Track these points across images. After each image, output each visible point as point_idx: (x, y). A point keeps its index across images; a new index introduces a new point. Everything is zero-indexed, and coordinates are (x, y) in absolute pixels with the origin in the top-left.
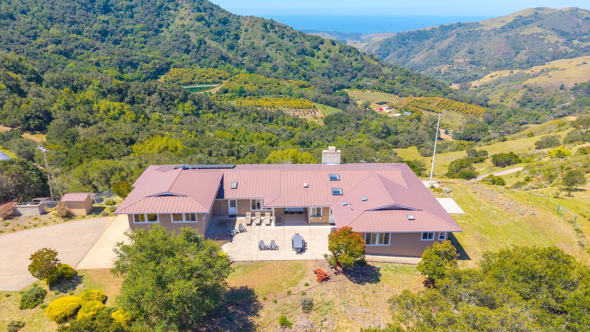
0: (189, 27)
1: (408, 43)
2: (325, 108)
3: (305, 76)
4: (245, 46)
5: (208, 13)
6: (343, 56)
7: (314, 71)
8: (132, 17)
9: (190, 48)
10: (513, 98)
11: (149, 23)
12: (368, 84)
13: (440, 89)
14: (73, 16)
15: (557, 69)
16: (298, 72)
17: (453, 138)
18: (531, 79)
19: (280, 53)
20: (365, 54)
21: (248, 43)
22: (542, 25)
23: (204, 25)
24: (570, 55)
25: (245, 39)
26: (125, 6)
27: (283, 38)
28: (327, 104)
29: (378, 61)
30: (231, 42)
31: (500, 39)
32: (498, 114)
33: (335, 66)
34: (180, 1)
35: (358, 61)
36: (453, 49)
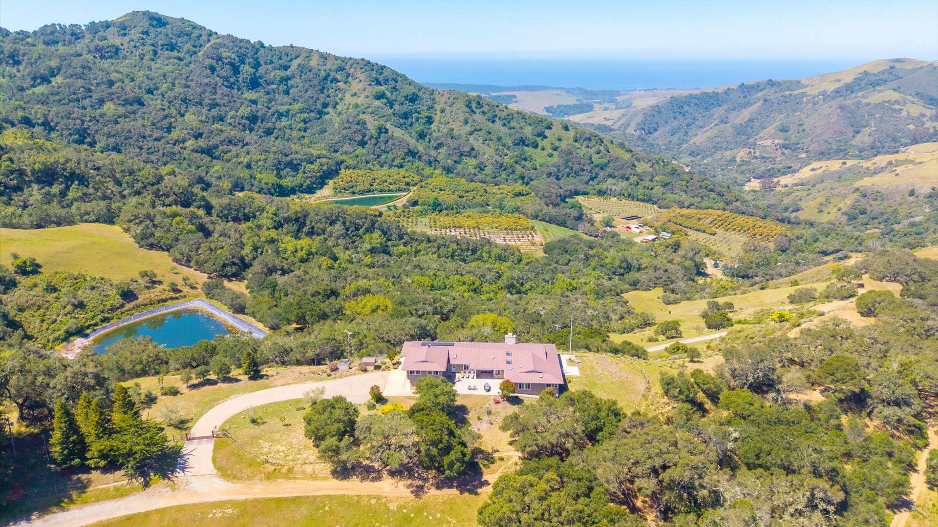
0: (364, 107)
1: (687, 112)
2: (547, 229)
3: (523, 178)
4: (440, 134)
5: (390, 86)
6: (579, 146)
7: (536, 169)
8: (287, 93)
9: (366, 138)
10: (838, 206)
11: (311, 103)
12: (614, 188)
13: (721, 195)
14: (214, 97)
15: (912, 162)
16: (513, 172)
17: (724, 274)
18: (868, 178)
19: (488, 145)
20: (611, 143)
21: (445, 129)
22: (899, 88)
23: (385, 105)
25: (440, 123)
26: (278, 78)
27: (493, 122)
28: (551, 221)
29: (631, 151)
30: (422, 127)
31: (829, 111)
32: (798, 238)
33: (567, 161)
34: (352, 70)
35: (601, 154)
36: (756, 124)
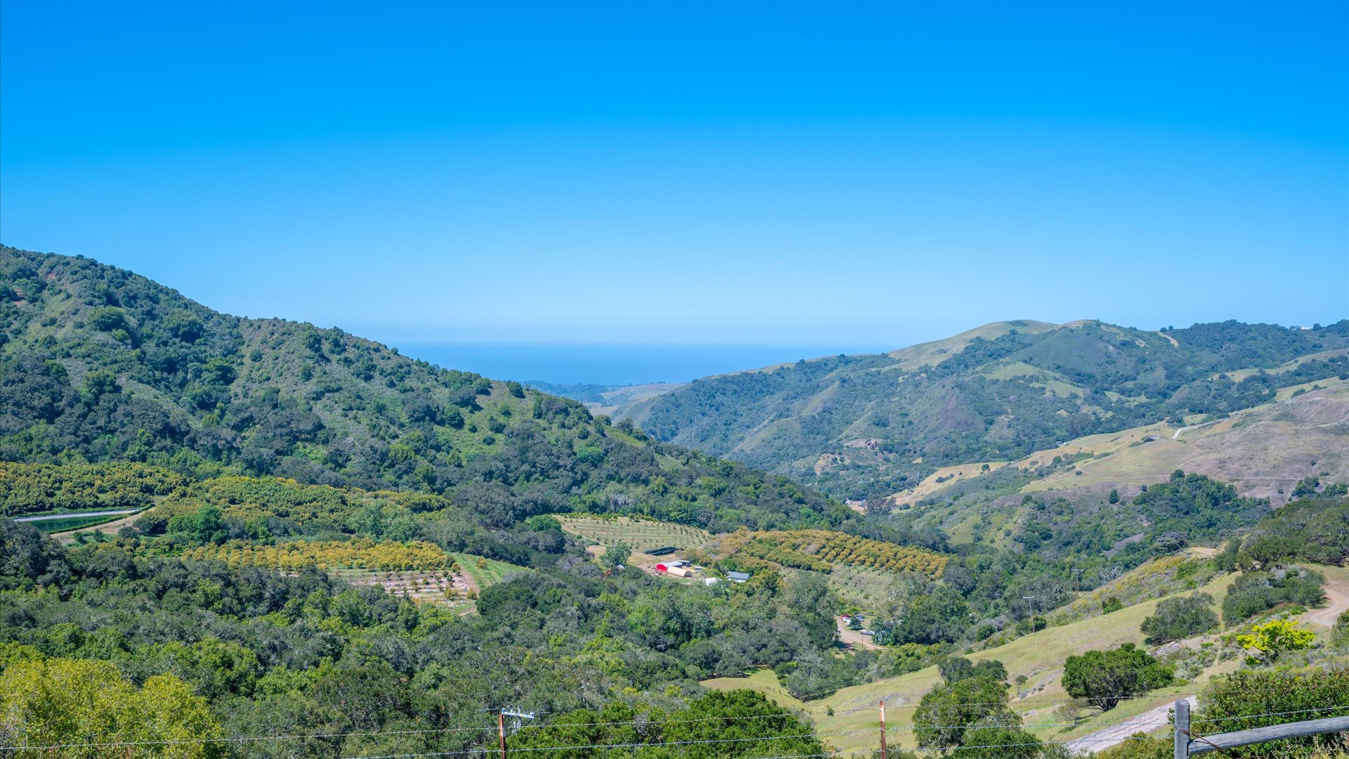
0: (68, 344)
1: (723, 404)
2: (483, 567)
3: (431, 480)
4: (248, 401)
5: (140, 310)
6: (546, 425)
7: (459, 466)
9: (62, 404)
10: (1004, 528)
12: (621, 499)
13: (817, 508)
15: (1090, 456)
16: (410, 470)
17: (875, 640)
18: (1037, 482)
19: (355, 418)
20: (608, 421)
21: (259, 391)
22: (1032, 359)
23: (121, 340)
24: (1108, 426)
25: (251, 379)
27: (368, 378)
28: (495, 555)
29: (645, 438)
30: (207, 388)
31: (943, 392)
32: (981, 567)
33: (524, 451)
34: (52, 277)
35: (589, 439)
36: (836, 417)
